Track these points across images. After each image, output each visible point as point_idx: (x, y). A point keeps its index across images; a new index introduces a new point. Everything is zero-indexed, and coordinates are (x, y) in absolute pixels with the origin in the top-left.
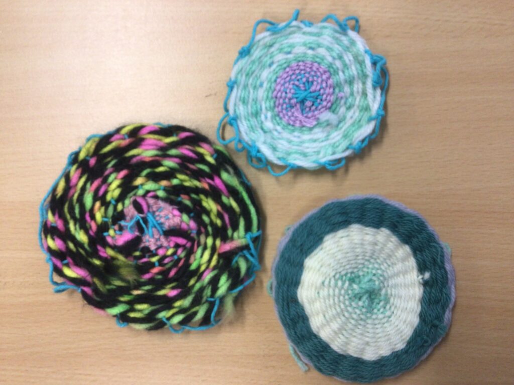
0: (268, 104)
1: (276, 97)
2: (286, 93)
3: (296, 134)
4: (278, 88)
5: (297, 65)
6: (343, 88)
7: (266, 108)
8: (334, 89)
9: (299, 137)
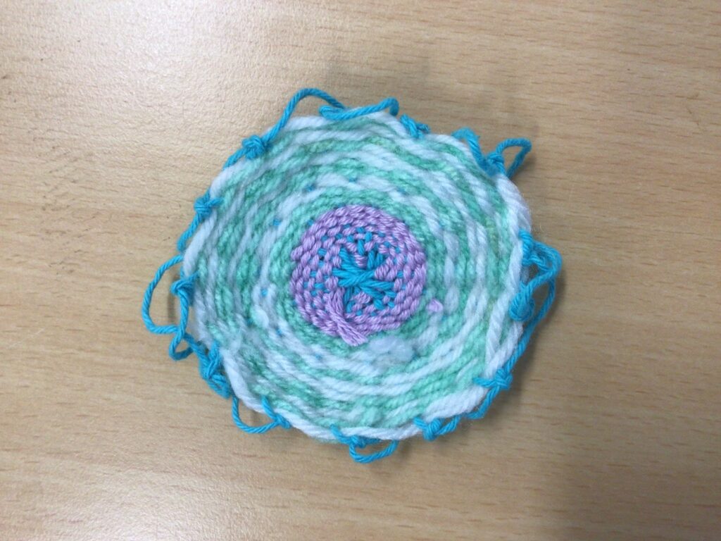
0: (275, 269)
1: (298, 260)
2: (322, 259)
3: (316, 348)
4: (308, 242)
5: (363, 211)
6: (446, 292)
7: (270, 275)
8: (425, 288)
9: (320, 358)
